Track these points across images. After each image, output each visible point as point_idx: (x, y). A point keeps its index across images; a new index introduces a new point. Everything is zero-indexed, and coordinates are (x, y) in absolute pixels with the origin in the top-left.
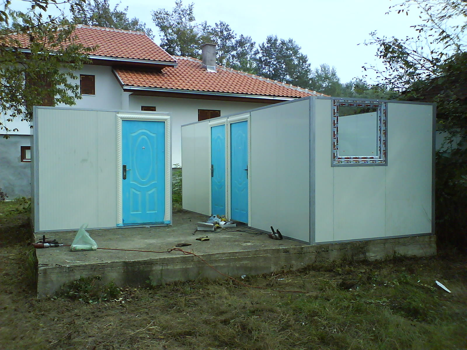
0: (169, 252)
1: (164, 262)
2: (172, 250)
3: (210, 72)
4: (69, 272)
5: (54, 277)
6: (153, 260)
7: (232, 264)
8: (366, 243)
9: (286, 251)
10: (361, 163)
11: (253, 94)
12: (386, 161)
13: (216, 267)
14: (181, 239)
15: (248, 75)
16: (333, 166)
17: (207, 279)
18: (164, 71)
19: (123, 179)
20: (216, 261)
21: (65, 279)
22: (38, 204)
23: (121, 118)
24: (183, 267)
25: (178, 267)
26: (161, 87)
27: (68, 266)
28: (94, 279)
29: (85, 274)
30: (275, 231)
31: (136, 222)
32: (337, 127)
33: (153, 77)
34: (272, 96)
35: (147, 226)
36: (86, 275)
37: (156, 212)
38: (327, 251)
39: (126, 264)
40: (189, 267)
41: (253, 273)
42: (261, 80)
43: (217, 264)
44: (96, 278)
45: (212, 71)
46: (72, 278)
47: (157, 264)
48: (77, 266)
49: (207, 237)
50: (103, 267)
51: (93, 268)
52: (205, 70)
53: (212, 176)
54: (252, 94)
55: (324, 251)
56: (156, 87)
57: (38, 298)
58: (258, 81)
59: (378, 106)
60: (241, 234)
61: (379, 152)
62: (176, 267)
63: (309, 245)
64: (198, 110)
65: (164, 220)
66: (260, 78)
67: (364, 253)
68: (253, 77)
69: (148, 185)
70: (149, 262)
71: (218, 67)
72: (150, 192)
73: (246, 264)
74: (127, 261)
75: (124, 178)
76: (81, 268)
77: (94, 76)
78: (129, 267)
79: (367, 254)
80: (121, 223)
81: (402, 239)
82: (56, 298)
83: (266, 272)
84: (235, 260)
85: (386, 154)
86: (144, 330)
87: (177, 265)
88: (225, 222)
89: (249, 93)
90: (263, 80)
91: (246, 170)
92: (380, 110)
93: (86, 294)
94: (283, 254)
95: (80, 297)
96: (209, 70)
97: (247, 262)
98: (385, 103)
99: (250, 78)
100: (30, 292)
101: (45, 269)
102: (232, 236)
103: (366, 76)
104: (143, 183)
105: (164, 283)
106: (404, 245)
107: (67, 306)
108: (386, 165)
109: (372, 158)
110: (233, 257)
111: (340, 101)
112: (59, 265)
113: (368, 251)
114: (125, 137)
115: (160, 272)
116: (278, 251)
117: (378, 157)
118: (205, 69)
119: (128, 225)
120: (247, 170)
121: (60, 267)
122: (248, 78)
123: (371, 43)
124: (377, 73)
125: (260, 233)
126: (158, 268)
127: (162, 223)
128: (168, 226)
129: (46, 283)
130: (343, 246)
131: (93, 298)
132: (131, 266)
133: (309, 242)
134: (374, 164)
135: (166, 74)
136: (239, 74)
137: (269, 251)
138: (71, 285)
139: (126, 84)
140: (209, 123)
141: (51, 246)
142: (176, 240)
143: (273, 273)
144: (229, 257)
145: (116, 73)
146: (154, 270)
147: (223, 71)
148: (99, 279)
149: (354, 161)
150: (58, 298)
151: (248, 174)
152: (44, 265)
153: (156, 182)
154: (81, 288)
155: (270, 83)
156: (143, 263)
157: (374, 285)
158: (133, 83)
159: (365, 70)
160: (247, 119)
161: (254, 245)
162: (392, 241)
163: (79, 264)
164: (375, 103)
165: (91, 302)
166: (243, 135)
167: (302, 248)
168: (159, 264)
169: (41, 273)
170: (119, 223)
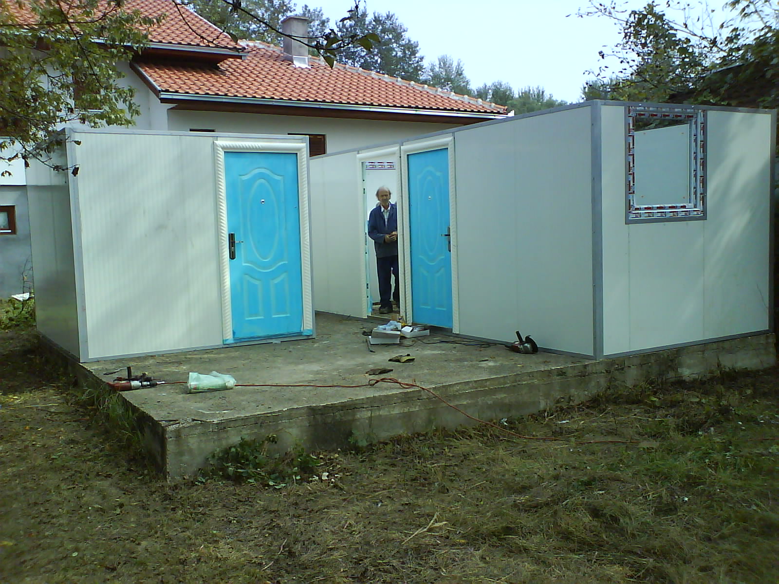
0: (372, 385)
1: (375, 403)
2: (377, 382)
3: (299, 67)
4: (218, 432)
5: (193, 442)
6: (357, 402)
7: (480, 401)
8: (677, 351)
9: (561, 373)
10: (668, 215)
11: (382, 104)
12: (704, 211)
13: (457, 406)
14: (361, 360)
15: (364, 72)
16: (628, 222)
17: (444, 428)
18: (223, 66)
19: (230, 258)
20: (455, 396)
21: (212, 446)
22: (84, 310)
23: (223, 148)
24: (404, 410)
25: (396, 411)
26: (226, 95)
27: (216, 421)
28: (267, 442)
29: (247, 434)
30: (525, 339)
31: (256, 335)
32: (633, 155)
33: (206, 76)
34: (412, 108)
35: (274, 341)
36: (249, 435)
37: (288, 315)
38: (622, 369)
39: (313, 411)
40: (414, 410)
41: (514, 414)
42: (387, 81)
43: (457, 403)
44: (268, 439)
45: (304, 66)
46: (224, 444)
47: (363, 408)
48: (231, 421)
49: (408, 355)
50: (276, 417)
51: (259, 421)
52: (290, 64)
54: (380, 105)
55: (617, 369)
56: (217, 94)
57: (169, 482)
58: (383, 83)
59: (692, 116)
60: (455, 348)
61: (693, 196)
62: (393, 411)
63: (595, 361)
65: (302, 329)
66: (385, 78)
67: (675, 369)
68: (373, 76)
69: (273, 269)
70: (350, 405)
71: (310, 58)
72: (276, 281)
73: (501, 399)
74: (314, 405)
75: (232, 256)
76: (240, 423)
78: (318, 417)
79: (679, 370)
81: (728, 342)
82: (204, 481)
83: (535, 411)
84: (486, 393)
85: (704, 199)
86: (425, 530)
87: (394, 407)
88: (411, 328)
89: (375, 104)
90: (390, 80)
91: (446, 235)
92: (696, 123)
93: (259, 470)
94: (557, 379)
95: (250, 477)
96: (297, 64)
97: (503, 395)
98: (704, 111)
99: (369, 78)
100: (146, 472)
101: (179, 430)
102: (443, 352)
103: (606, 67)
104: (264, 266)
105: (375, 442)
106: (730, 351)
107: (235, 495)
108: (705, 218)
109: (684, 207)
110: (481, 389)
111: (638, 108)
112: (201, 421)
113: (680, 365)
115: (367, 421)
116: (550, 372)
117: (692, 205)
118: (289, 62)
119: (240, 340)
120: (449, 235)
121: (204, 424)
122: (365, 78)
123: (588, 13)
124: (622, 62)
125: (485, 344)
126: (364, 415)
127: (300, 334)
128: (309, 338)
129: (181, 454)
130: (646, 358)
131: (273, 476)
132: (322, 414)
133: (592, 355)
134: (687, 218)
135: (227, 70)
136: (349, 70)
137: (535, 375)
138: (227, 455)
139: (164, 89)
140: (358, 156)
141: (143, 387)
142: (353, 362)
143: (545, 411)
144: (477, 388)
145: (141, 69)
146: (358, 420)
147: (319, 64)
148: (273, 441)
149: (658, 212)
150: (206, 481)
151: (450, 242)
152: (172, 423)
153: (286, 262)
154: (247, 460)
155: (404, 86)
156: (340, 408)
157: (741, 423)
158: (176, 87)
159: (603, 58)
160: (447, 144)
161: (502, 365)
162: (715, 346)
163: (233, 415)
164: (688, 110)
165: (271, 483)
166: (438, 174)
167: (585, 366)
168: (366, 408)
169: (171, 438)
170: (228, 338)
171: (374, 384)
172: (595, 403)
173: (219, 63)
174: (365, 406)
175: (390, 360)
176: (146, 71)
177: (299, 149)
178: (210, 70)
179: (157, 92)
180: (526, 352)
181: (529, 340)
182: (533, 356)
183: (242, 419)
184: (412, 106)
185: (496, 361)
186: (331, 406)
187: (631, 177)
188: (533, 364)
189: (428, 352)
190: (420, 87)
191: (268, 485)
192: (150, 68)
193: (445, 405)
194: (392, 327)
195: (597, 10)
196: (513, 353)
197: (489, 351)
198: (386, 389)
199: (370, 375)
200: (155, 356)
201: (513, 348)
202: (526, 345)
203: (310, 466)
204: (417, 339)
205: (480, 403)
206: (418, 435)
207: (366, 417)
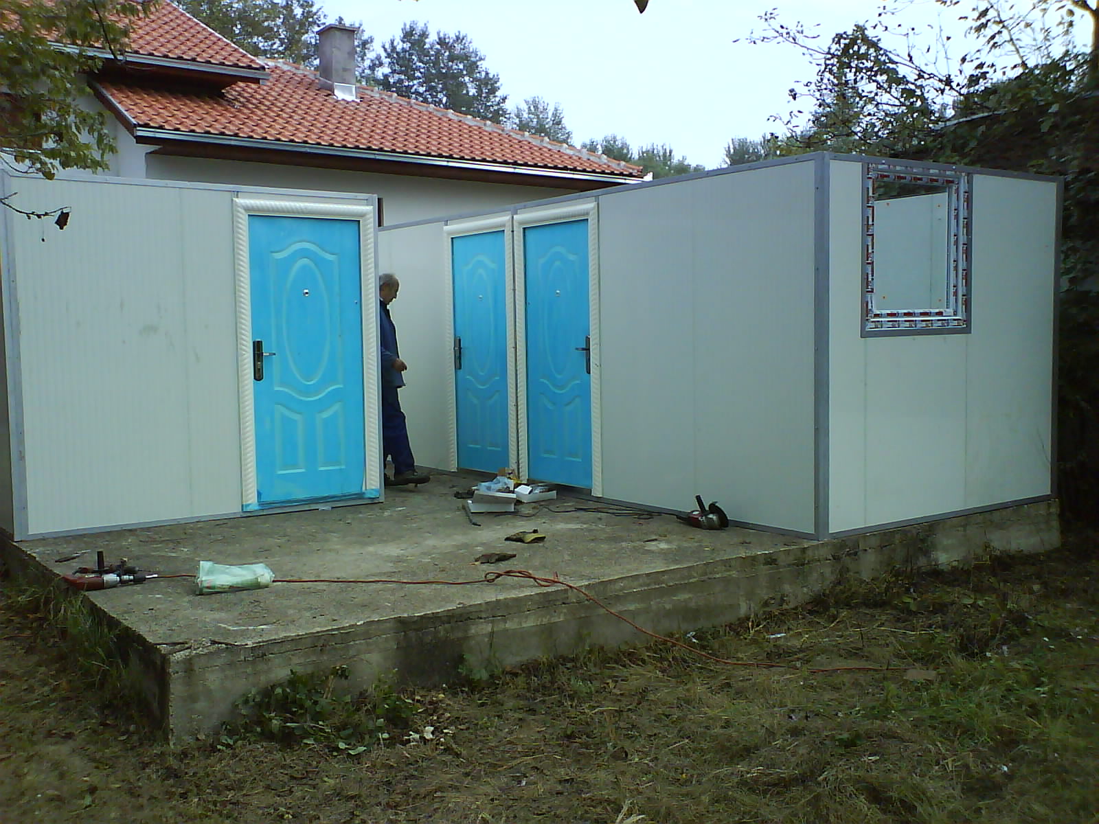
0: (491, 581)
1: (498, 610)
2: (499, 576)
3: (343, 100)
4: (253, 662)
5: (213, 679)
6: (473, 609)
7: (654, 604)
8: (929, 526)
9: (771, 561)
10: (919, 326)
11: (466, 157)
12: (968, 321)
13: (620, 612)
14: (461, 539)
15: (437, 111)
16: (865, 334)
17: (602, 648)
18: (231, 92)
19: (255, 378)
20: (618, 598)
21: (244, 684)
23: (247, 209)
24: (542, 621)
25: (530, 623)
27: (250, 644)
28: (332, 677)
29: (300, 664)
30: (708, 507)
31: (292, 497)
32: (872, 235)
33: (206, 107)
35: (321, 507)
36: (304, 665)
37: (343, 467)
38: (856, 554)
39: (403, 624)
40: (557, 620)
41: (703, 624)
42: (471, 124)
43: (621, 608)
44: (335, 672)
45: (349, 98)
46: (263, 680)
47: (481, 618)
48: (275, 643)
49: (535, 531)
50: (346, 636)
51: (319, 643)
52: (330, 95)
53: (458, 366)
55: (849, 554)
56: (223, 134)
57: (172, 747)
58: (465, 126)
59: (953, 182)
61: (952, 298)
62: (525, 622)
63: (815, 543)
65: (363, 488)
66: (467, 120)
67: (926, 553)
68: (451, 116)
69: (321, 396)
70: (461, 615)
72: (325, 415)
73: (685, 601)
74: (406, 615)
75: (258, 376)
76: (288, 646)
78: (412, 634)
79: (933, 555)
80: (252, 501)
81: (996, 513)
82: (231, 742)
83: (729, 618)
84: (662, 592)
85: (967, 303)
87: (527, 617)
88: (529, 488)
89: (455, 156)
90: (475, 123)
91: (583, 349)
92: (957, 191)
93: (320, 723)
94: (764, 570)
95: (307, 735)
96: (340, 94)
97: (687, 596)
98: (968, 174)
99: (445, 119)
100: (132, 728)
101: (191, 659)
102: (585, 526)
104: (307, 391)
105: (497, 672)
106: (1000, 526)
107: (283, 767)
108: (967, 330)
109: (940, 314)
110: (656, 586)
111: (880, 167)
112: (226, 644)
113: (934, 547)
114: (259, 262)
115: (486, 640)
116: (754, 559)
117: (951, 311)
118: (330, 92)
119: (271, 505)
120: (589, 349)
121: (230, 648)
122: (439, 119)
123: (764, 38)
125: (647, 514)
126: (481, 629)
127: (360, 496)
128: (373, 502)
129: (193, 698)
130: (887, 536)
131: (343, 733)
132: (415, 630)
133: (813, 532)
134: (946, 330)
135: (236, 99)
136: (416, 107)
137: (733, 563)
138: (268, 699)
139: (140, 123)
140: (446, 228)
141: (123, 583)
142: (450, 542)
143: (748, 619)
144: (648, 585)
145: (105, 92)
146: (473, 637)
147: (371, 97)
148: (343, 674)
149: (906, 321)
150: (235, 742)
151: (588, 360)
152: (178, 647)
153: (341, 386)
154: (302, 707)
155: (496, 132)
156: (445, 619)
157: (1047, 640)
158: (159, 120)
159: (795, 98)
160: (587, 214)
161: (679, 549)
162: (980, 518)
163: (277, 634)
164: (948, 173)
165: (342, 745)
166: (572, 257)
167: (804, 550)
168: (485, 618)
169: (177, 673)
170: (249, 502)
171: (493, 580)
172: (819, 606)
173: (223, 89)
174: (484, 615)
175: (507, 539)
176: (112, 94)
177: (363, 215)
178: (211, 98)
179: (131, 127)
180: (711, 527)
181: (714, 508)
182: (723, 535)
183: (292, 640)
184: (509, 161)
185: (668, 542)
186: (431, 616)
187: (869, 267)
188: (726, 548)
189: (561, 526)
190: (518, 134)
191: (337, 749)
192: (120, 91)
193: (602, 611)
194: (499, 486)
195: (777, 35)
196: (691, 529)
197: (654, 525)
198: (513, 587)
199: (482, 563)
200: (136, 530)
201: (689, 521)
202: (711, 516)
203: (404, 716)
204: (538, 504)
205: (654, 607)
206: (564, 660)
207: (484, 632)
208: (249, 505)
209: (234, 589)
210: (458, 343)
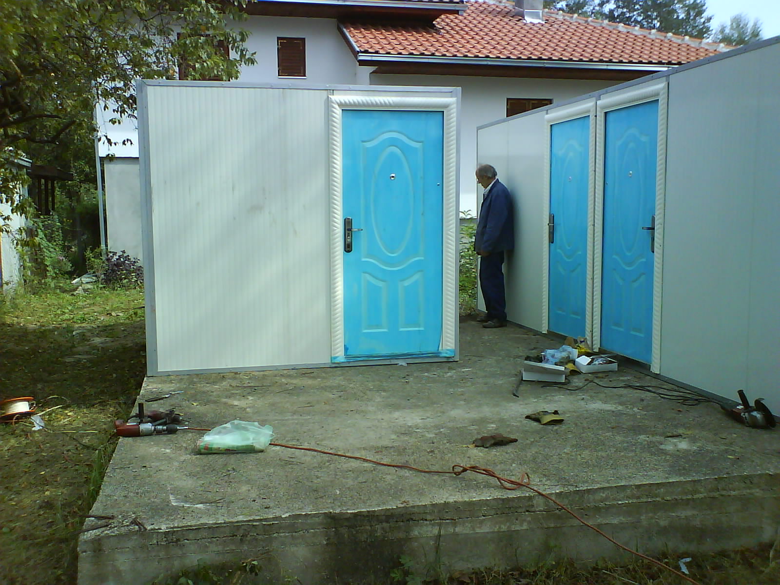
0: (458, 474)
1: (446, 513)
2: (465, 470)
3: (531, 23)
4: (167, 547)
6: (416, 510)
7: (644, 519)
11: (624, 61)
13: (599, 525)
14: (487, 411)
15: (610, 25)
18: (438, 22)
19: (345, 250)
20: (597, 509)
22: (154, 310)
23: (340, 105)
24: (500, 528)
25: (485, 529)
26: (433, 54)
27: (164, 528)
28: (239, 572)
30: (752, 404)
33: (417, 35)
34: (664, 64)
35: (400, 362)
36: (218, 553)
37: (421, 329)
39: (333, 520)
40: (519, 528)
41: (709, 546)
42: (637, 34)
43: (600, 520)
44: (243, 567)
45: (536, 21)
47: (426, 520)
48: (189, 529)
49: (556, 412)
50: (269, 528)
52: (521, 19)
53: (551, 240)
54: (621, 62)
56: (423, 54)
58: (631, 36)
60: (642, 400)
62: (480, 528)
64: (508, 99)
65: (440, 348)
66: (635, 30)
68: (621, 29)
69: (404, 266)
70: (402, 515)
71: (547, 12)
72: (407, 283)
73: (686, 518)
74: (338, 511)
75: (348, 248)
76: (205, 534)
77: (304, 39)
78: (344, 531)
80: (340, 355)
84: (657, 507)
87: (481, 522)
88: (590, 359)
89: (614, 60)
90: (642, 33)
91: (649, 229)
96: (528, 19)
97: (689, 513)
99: (615, 32)
101: (99, 539)
102: (620, 408)
104: (390, 262)
105: (444, 577)
110: (648, 499)
112: (140, 525)
114: (350, 150)
115: (432, 543)
118: (521, 18)
119: (356, 358)
120: (653, 229)
122: (610, 32)
126: (426, 532)
127: (436, 355)
128: (449, 362)
129: (101, 578)
132: (349, 527)
135: (443, 28)
136: (591, 24)
137: (755, 480)
139: (362, 50)
140: (547, 116)
141: (159, 433)
142: (474, 415)
144: (638, 498)
145: (345, 30)
146: (416, 539)
147: (556, 19)
148: (252, 570)
151: (653, 239)
152: (101, 523)
153: (422, 258)
155: (658, 39)
156: (384, 518)
158: (377, 47)
160: (658, 94)
161: (700, 452)
166: (644, 139)
168: (431, 521)
169: (85, 552)
170: (336, 355)
171: (460, 473)
173: (434, 20)
174: (429, 517)
175: (528, 417)
176: (350, 31)
177: (446, 106)
178: (423, 28)
179: (356, 53)
180: (754, 425)
181: (760, 406)
183: (209, 528)
184: (663, 61)
185: (693, 440)
186: (365, 514)
189: (596, 406)
190: (678, 39)
192: (356, 28)
193: (576, 522)
194: (564, 354)
196: (730, 423)
197: (693, 414)
199: (476, 446)
201: (733, 414)
202: (755, 413)
204: (593, 377)
205: (645, 523)
206: (521, 574)
207: (430, 535)
208: (337, 357)
209: (230, 451)
210: (552, 218)
